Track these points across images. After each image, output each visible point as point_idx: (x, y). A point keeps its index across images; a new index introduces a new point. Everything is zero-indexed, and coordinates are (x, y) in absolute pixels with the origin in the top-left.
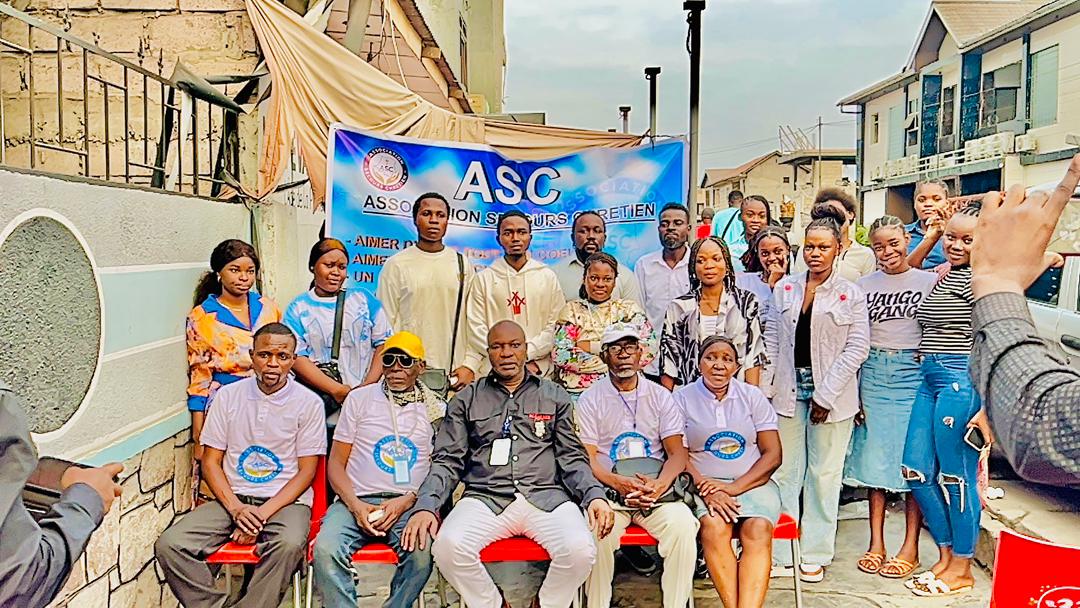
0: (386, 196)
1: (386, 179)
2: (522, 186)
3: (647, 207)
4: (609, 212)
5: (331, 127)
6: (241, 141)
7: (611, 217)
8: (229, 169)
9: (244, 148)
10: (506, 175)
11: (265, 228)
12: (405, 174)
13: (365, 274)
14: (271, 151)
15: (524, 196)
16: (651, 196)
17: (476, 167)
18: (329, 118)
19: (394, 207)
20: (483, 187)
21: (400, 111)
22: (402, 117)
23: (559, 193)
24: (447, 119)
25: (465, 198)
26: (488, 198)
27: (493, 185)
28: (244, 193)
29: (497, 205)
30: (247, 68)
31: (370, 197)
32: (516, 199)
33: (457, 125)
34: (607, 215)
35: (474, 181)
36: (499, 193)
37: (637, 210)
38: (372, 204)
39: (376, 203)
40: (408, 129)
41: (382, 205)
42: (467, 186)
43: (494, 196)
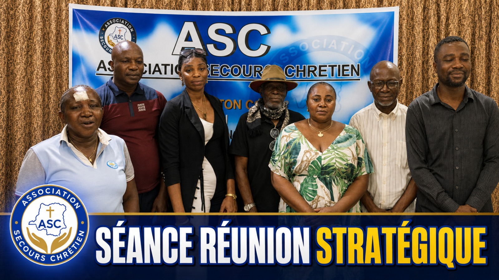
2: (234, 37)
4: (318, 70)
7: (320, 75)
10: (220, 32)
17: (189, 27)
20: (196, 43)
27: (205, 39)
34: (317, 72)
36: (211, 48)
37: (343, 70)
43: (206, 49)
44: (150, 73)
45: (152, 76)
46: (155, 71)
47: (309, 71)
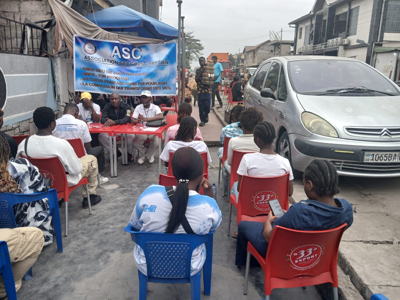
0: (91, 56)
1: (90, 51)
2: (130, 53)
3: (166, 61)
4: (155, 63)
5: (74, 36)
6: (48, 39)
8: (44, 47)
9: (49, 41)
10: (126, 50)
11: (55, 64)
12: (96, 49)
13: (86, 78)
14: (56, 42)
15: (131, 56)
16: (167, 58)
17: (116, 48)
18: (73, 33)
19: (92, 59)
20: (118, 54)
21: (94, 31)
22: (94, 33)
23: (142, 56)
24: (107, 34)
25: (113, 57)
26: (120, 57)
27: (121, 53)
28: (49, 54)
29: (122, 59)
30: (48, 17)
31: (86, 56)
32: (129, 57)
33: (110, 36)
35: (116, 52)
36: (123, 56)
37: (163, 62)
38: (86, 58)
39: (88, 58)
40: (96, 36)
41: (89, 59)
42: (113, 53)
43: (122, 56)
44: (102, 61)
45: (103, 62)
46: (104, 61)
47: (152, 63)
